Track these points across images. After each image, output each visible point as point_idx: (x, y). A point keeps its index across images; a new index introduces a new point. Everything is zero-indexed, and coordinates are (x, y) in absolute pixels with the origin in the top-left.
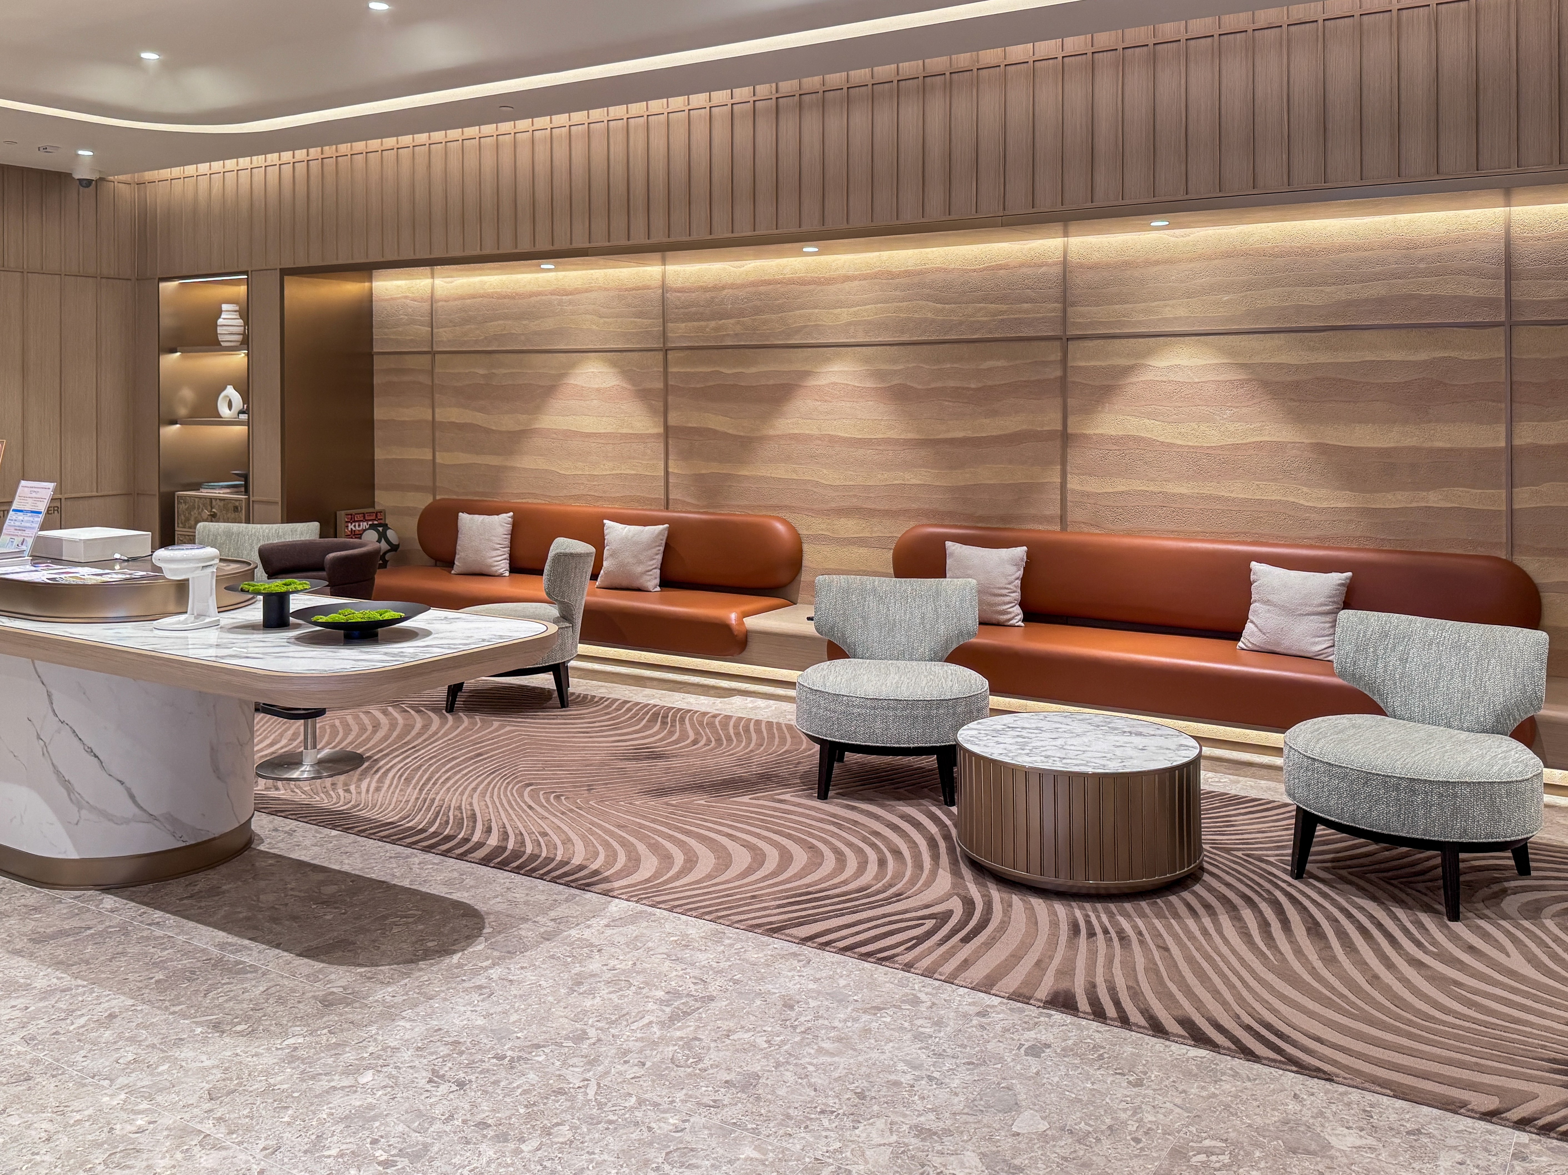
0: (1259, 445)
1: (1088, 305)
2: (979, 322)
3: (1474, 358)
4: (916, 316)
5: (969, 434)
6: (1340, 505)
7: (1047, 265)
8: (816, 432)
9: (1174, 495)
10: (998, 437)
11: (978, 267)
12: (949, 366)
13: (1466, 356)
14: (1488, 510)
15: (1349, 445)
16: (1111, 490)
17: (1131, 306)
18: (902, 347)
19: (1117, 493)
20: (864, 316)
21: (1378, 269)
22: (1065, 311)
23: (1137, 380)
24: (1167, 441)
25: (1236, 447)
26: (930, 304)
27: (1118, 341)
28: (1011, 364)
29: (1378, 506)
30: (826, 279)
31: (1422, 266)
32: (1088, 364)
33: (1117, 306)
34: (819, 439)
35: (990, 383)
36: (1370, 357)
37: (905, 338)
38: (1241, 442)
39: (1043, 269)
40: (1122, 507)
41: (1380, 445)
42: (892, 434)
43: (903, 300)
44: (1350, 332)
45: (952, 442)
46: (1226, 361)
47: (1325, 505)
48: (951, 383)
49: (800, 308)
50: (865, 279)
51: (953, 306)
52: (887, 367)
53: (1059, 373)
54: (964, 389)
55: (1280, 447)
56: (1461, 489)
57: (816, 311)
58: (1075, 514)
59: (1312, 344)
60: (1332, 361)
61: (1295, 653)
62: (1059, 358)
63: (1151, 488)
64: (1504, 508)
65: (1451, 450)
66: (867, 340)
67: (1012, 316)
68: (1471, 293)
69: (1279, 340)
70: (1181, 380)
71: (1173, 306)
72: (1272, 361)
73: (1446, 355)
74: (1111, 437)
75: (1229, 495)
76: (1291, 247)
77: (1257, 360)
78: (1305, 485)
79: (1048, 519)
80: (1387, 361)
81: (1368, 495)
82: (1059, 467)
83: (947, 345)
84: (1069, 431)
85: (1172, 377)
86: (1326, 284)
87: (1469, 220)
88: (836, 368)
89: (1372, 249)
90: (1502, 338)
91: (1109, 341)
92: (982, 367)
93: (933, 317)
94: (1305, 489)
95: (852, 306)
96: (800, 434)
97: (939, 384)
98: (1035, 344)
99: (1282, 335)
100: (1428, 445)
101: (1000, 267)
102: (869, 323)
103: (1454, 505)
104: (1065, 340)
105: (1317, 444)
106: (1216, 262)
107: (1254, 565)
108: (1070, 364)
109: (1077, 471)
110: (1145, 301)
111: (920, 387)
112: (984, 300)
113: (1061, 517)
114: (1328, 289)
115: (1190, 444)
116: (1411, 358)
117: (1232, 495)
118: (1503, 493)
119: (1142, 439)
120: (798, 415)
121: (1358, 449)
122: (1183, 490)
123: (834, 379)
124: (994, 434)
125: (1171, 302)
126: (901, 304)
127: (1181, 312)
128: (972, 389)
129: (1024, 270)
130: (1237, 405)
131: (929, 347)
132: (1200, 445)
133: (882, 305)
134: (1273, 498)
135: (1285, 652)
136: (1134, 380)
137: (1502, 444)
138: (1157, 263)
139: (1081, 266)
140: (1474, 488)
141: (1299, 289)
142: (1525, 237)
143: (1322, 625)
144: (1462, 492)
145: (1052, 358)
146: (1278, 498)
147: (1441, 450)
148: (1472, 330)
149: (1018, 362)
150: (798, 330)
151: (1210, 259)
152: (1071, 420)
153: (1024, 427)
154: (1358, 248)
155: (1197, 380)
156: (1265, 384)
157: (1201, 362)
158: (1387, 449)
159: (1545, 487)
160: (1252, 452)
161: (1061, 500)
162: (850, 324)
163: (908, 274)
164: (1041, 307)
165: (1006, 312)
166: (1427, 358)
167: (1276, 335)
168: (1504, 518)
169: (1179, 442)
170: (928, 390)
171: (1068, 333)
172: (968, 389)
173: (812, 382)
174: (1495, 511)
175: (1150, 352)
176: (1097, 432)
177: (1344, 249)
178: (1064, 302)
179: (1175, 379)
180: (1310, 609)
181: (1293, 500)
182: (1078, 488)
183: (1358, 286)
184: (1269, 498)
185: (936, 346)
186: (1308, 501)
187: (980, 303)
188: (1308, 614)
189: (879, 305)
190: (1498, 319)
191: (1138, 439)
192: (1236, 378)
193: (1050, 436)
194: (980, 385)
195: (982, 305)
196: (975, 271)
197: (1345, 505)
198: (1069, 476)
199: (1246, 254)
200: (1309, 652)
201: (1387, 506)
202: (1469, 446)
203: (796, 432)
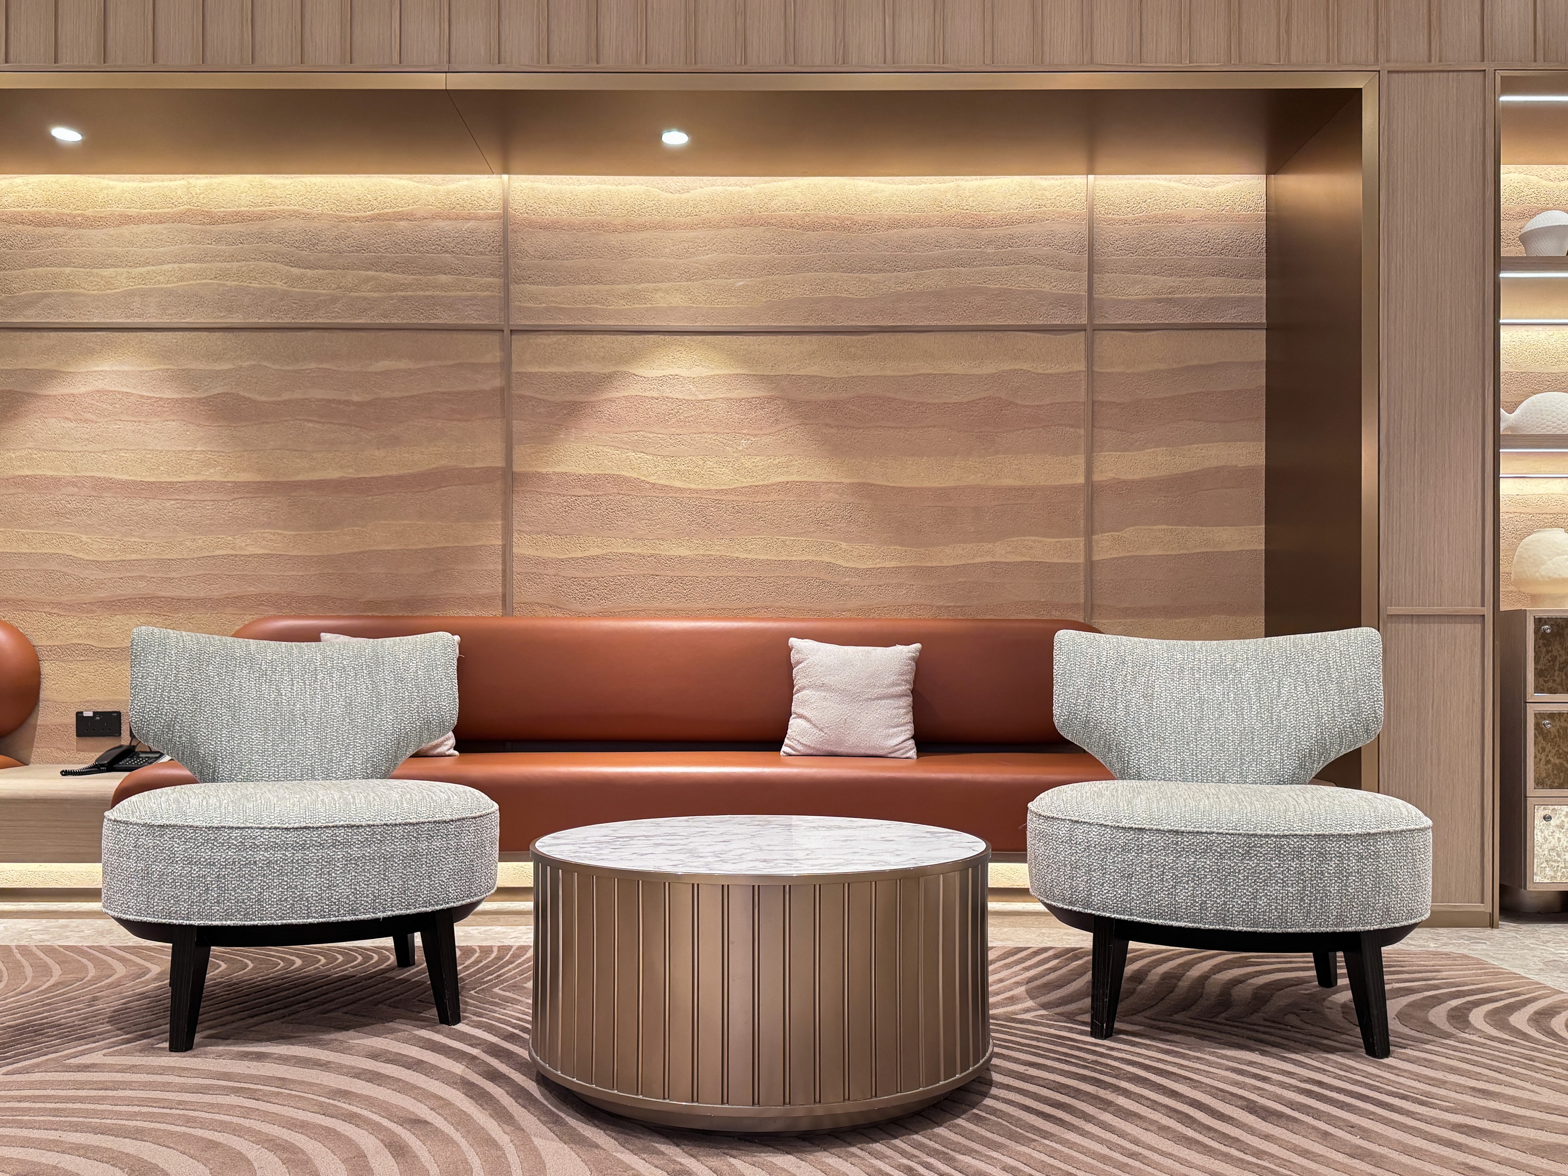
0: (785, 488)
1: (542, 283)
2: (365, 299)
3: (1049, 371)
4: (255, 285)
5: (351, 473)
6: (887, 564)
7: (476, 218)
8: (67, 473)
9: (670, 558)
10: (400, 478)
11: (362, 214)
12: (313, 365)
13: (1040, 368)
14: (1064, 564)
15: (899, 485)
16: (580, 555)
17: (607, 287)
18: (230, 335)
19: (588, 558)
20: (159, 282)
21: (938, 252)
22: (506, 288)
23: (617, 395)
24: (661, 482)
25: (755, 490)
26: (279, 266)
27: (588, 338)
28: (420, 366)
29: (934, 564)
30: (86, 218)
31: (990, 250)
32: (543, 370)
33: (587, 287)
34: (75, 485)
35: (386, 394)
36: (926, 369)
37: (237, 319)
38: (761, 483)
39: (471, 224)
40: (596, 578)
41: (937, 485)
42: (214, 475)
43: (232, 258)
44: (900, 336)
45: (319, 486)
46: (740, 371)
47: (869, 565)
48: (318, 394)
49: (34, 263)
50: (160, 222)
51: (321, 271)
52: (201, 367)
53: (497, 383)
54: (339, 402)
55: (813, 488)
56: (1033, 538)
57: (68, 270)
58: (523, 592)
59: (853, 350)
60: (878, 373)
61: (862, 751)
62: (498, 360)
63: (639, 550)
64: (1081, 560)
65: (1022, 488)
66: (164, 320)
67: (421, 293)
68: (1047, 288)
69: (810, 343)
70: (680, 397)
71: (667, 291)
72: (802, 372)
73: (1017, 367)
74: (579, 478)
75: (745, 555)
76: (827, 217)
77: (782, 370)
78: (845, 540)
79: (484, 601)
80: (945, 375)
81: (922, 550)
82: (500, 522)
83: (310, 333)
84: (516, 469)
85: (667, 392)
86: (870, 270)
87: (1047, 193)
88: (105, 367)
89: (929, 226)
90: (1082, 347)
91: (574, 337)
92: (371, 369)
93: (285, 287)
94: (844, 545)
95: (137, 265)
96: (35, 477)
97: (298, 395)
98: (460, 336)
99: (814, 338)
100: (994, 482)
101: (400, 217)
102: (170, 293)
103: (1024, 559)
104: (507, 332)
105: (860, 484)
106: (727, 231)
107: (793, 641)
108: (515, 369)
109: (527, 528)
110: (626, 282)
111: (263, 398)
112: (374, 264)
113: (504, 596)
114: (874, 277)
115: (693, 486)
116: (976, 371)
117: (749, 556)
118: (1081, 541)
119: (626, 480)
120: (31, 444)
121: (910, 489)
122: (684, 552)
123: (100, 385)
124: (394, 473)
125: (664, 285)
126: (228, 265)
127: (677, 300)
128: (355, 404)
129: (441, 224)
130: (756, 432)
131: (278, 335)
132: (706, 487)
133: (193, 265)
134: (803, 558)
135: (850, 751)
136: (614, 394)
137: (1081, 480)
138: (643, 227)
139: (531, 224)
140: (1048, 537)
141: (836, 275)
142: (1110, 219)
143: (895, 711)
144: (1034, 541)
145: (488, 358)
146: (810, 558)
147: (1011, 489)
148: (1047, 336)
149: (432, 363)
150: (30, 303)
151: (717, 226)
152: (518, 451)
153: (444, 462)
154: (912, 224)
155: (702, 397)
156: (793, 404)
157: (705, 372)
158: (945, 489)
159: (1128, 533)
160: (774, 496)
161: (504, 571)
162: (131, 294)
163: (240, 218)
164: (469, 281)
165: (410, 285)
166: (994, 371)
167: (807, 338)
168: (1082, 573)
169: (677, 484)
170: (277, 403)
171: (511, 323)
172: (348, 403)
173: (58, 390)
174: (1071, 564)
175: (636, 356)
176: (558, 470)
177: (894, 224)
178: (506, 275)
179: (671, 395)
180: (879, 691)
181: (828, 560)
182: (530, 552)
183: (911, 274)
184: (798, 558)
185: (291, 334)
186: (848, 561)
187: (368, 269)
188: (878, 699)
189: (188, 265)
190: (1078, 322)
191: (619, 481)
192: (754, 395)
193: (486, 475)
194: (369, 397)
195: (370, 273)
196: (357, 219)
197: (893, 564)
198: (516, 535)
199: (766, 223)
200: (883, 748)
201: (945, 564)
202: (1042, 483)
203: (28, 473)
